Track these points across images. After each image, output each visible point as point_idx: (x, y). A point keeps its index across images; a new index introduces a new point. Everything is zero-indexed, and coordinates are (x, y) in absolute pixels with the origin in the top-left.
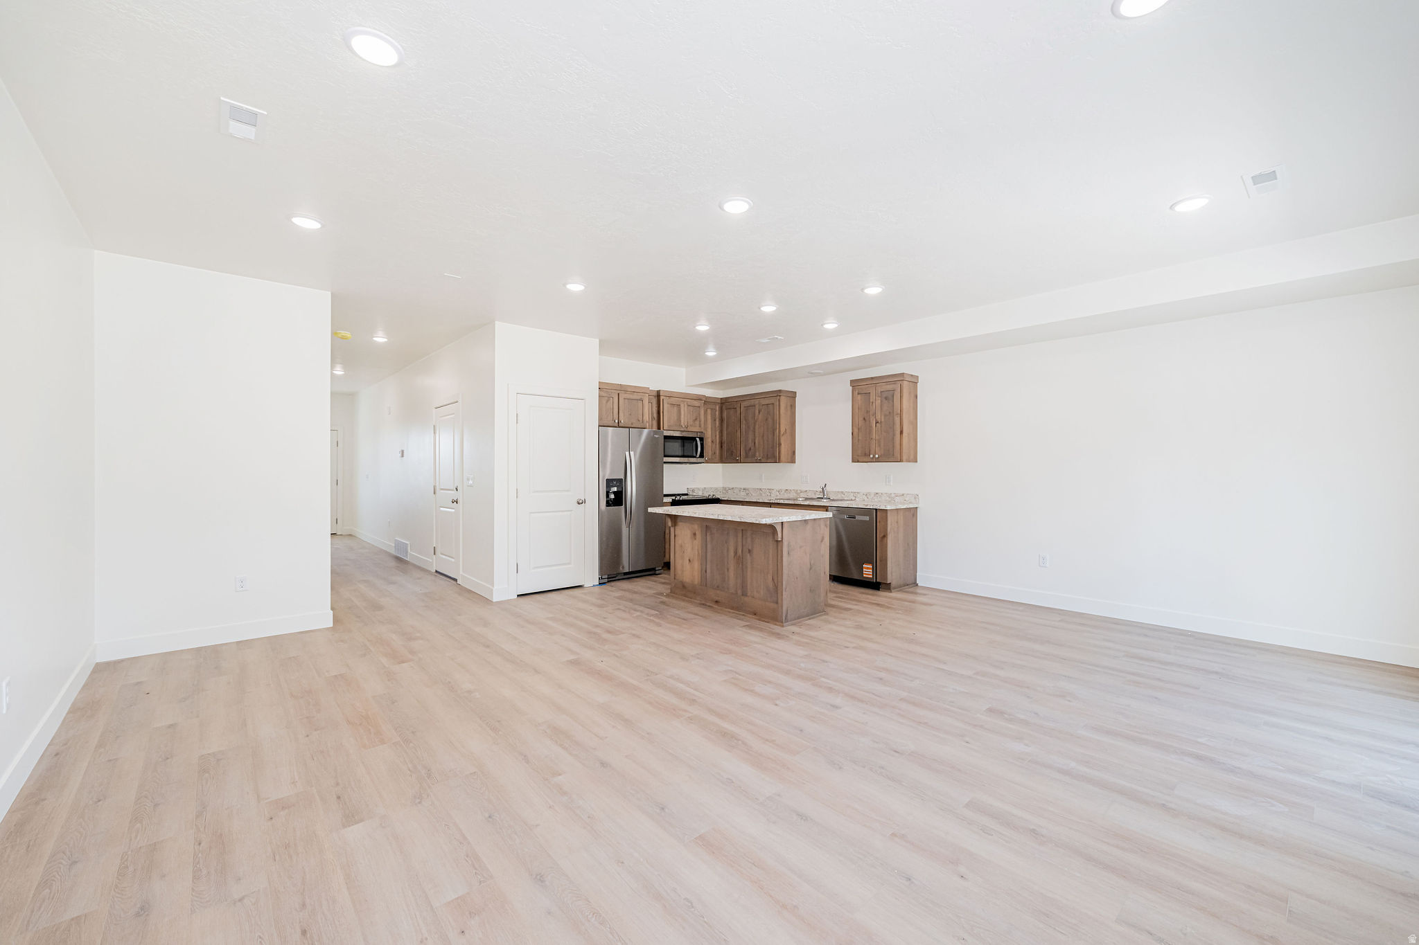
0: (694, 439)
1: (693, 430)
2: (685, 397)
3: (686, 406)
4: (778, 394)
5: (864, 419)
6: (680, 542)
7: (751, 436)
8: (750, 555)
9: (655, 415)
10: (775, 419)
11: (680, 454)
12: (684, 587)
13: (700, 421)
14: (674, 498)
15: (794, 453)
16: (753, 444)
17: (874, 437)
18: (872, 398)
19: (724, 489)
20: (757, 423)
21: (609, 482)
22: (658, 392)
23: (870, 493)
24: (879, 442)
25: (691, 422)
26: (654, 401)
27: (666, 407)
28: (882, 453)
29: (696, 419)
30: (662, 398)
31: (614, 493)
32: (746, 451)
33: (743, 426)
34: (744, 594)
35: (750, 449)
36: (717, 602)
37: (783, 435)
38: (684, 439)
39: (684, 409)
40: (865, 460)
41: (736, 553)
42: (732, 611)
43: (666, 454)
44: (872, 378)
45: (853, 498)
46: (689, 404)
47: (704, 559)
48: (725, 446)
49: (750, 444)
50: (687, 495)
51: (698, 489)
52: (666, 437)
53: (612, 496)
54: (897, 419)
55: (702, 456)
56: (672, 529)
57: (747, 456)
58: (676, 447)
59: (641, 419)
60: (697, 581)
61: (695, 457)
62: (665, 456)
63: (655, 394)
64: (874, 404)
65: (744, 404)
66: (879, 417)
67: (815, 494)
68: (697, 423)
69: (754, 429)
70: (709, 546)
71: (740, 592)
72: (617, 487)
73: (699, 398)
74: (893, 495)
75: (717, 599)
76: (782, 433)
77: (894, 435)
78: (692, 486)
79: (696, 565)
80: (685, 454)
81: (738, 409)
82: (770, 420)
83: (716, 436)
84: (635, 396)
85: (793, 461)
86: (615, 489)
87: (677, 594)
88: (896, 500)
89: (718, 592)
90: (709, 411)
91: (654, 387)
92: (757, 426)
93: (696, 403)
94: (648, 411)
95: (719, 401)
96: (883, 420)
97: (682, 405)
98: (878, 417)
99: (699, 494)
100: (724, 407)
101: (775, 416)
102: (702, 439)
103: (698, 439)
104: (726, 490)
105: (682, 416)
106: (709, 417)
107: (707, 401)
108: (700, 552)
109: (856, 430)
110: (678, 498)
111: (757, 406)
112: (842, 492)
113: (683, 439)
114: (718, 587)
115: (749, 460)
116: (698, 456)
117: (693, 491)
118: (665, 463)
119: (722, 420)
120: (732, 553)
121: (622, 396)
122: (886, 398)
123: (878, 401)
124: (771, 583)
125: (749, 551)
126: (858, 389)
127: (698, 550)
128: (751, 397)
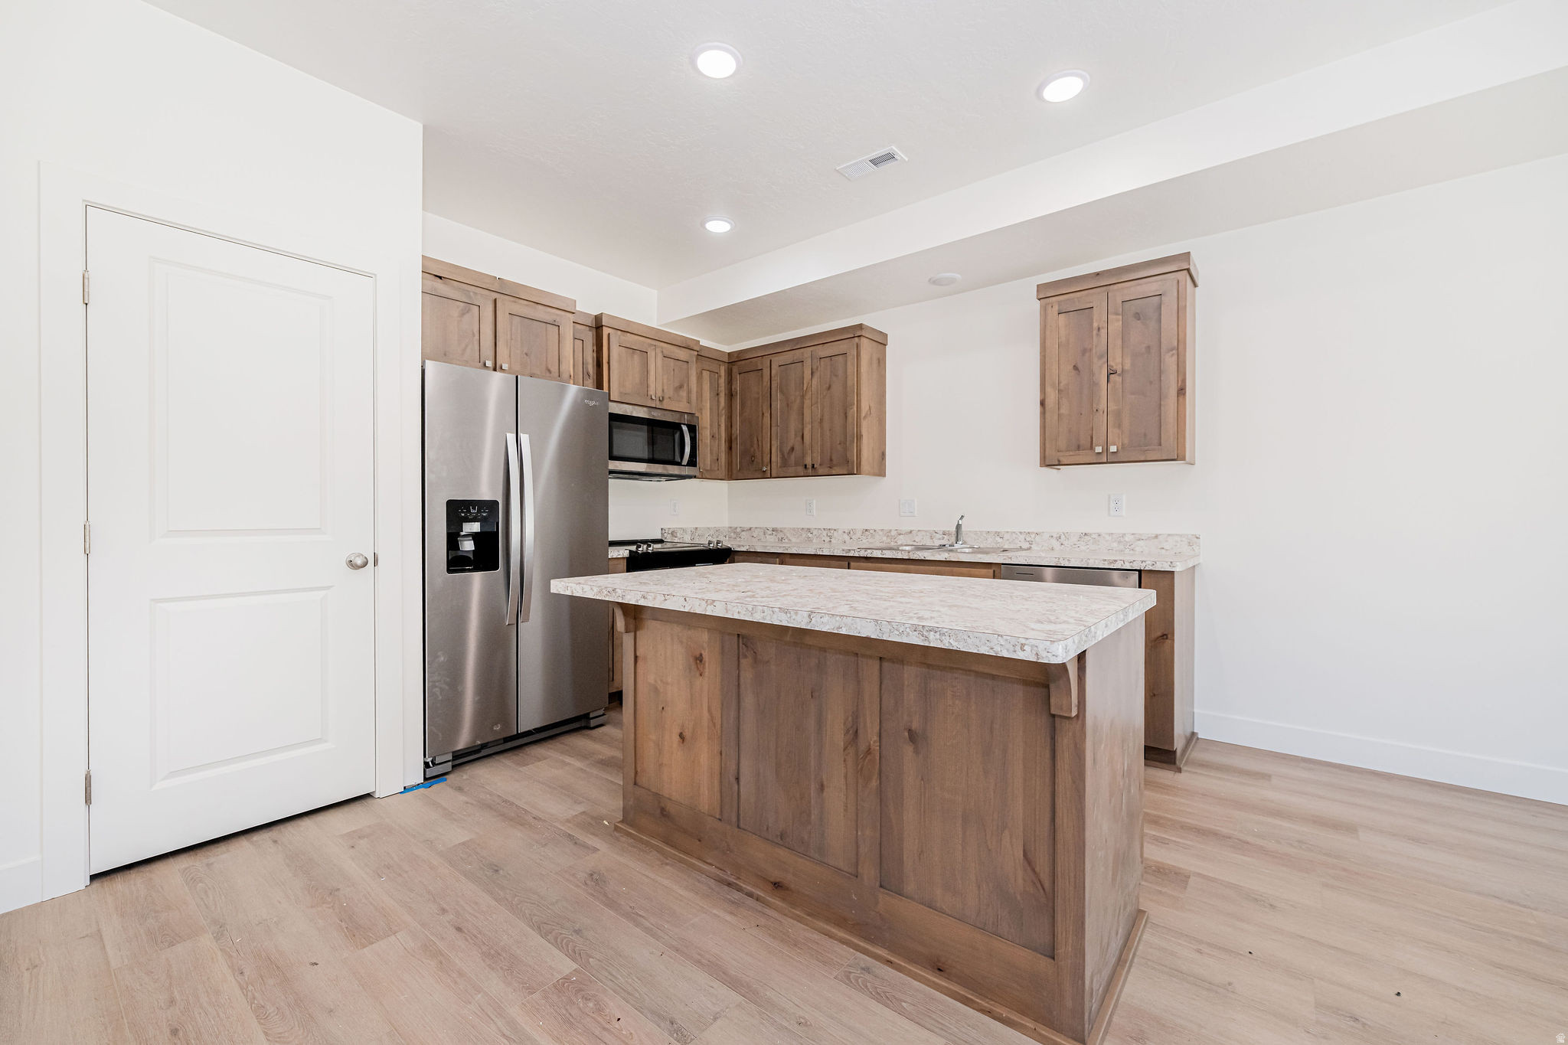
0: (677, 427)
1: (677, 405)
2: (658, 338)
3: (660, 356)
4: (856, 332)
5: (1076, 368)
6: (651, 679)
7: (793, 425)
8: (916, 752)
9: (591, 368)
10: (849, 383)
11: (646, 456)
12: (664, 813)
13: (689, 392)
14: (633, 548)
15: (883, 455)
16: (799, 439)
17: (1103, 405)
18: (1098, 318)
19: (734, 530)
20: (808, 396)
21: (458, 511)
22: (598, 319)
23: (1067, 535)
24: (1118, 414)
25: (669, 392)
26: (589, 337)
27: (615, 353)
28: (1126, 441)
29: (681, 387)
30: (606, 331)
31: (475, 536)
32: (782, 451)
33: (778, 405)
34: (890, 882)
35: (793, 449)
36: (777, 885)
37: (865, 417)
38: (654, 427)
39: (655, 363)
40: (1080, 460)
41: (854, 734)
42: (841, 934)
43: (616, 453)
44: (1098, 274)
45: (1026, 545)
46: (666, 353)
47: (731, 738)
48: (738, 448)
49: (793, 440)
50: (661, 541)
51: (684, 530)
52: (614, 417)
53: (468, 546)
54: (1170, 361)
55: (692, 462)
56: (628, 640)
57: (785, 463)
58: (636, 441)
59: (554, 369)
60: (707, 798)
61: (679, 464)
62: (612, 458)
63: (590, 322)
64: (1104, 332)
65: (777, 361)
66: (1119, 360)
67: (931, 538)
68: (683, 394)
69: (802, 408)
70: (749, 701)
71: (869, 873)
72: (483, 521)
73: (687, 345)
74: (1130, 538)
75: (776, 875)
76: (863, 414)
77: (1161, 397)
78: (671, 524)
79: (705, 756)
80: (657, 456)
81: (766, 372)
82: (837, 389)
83: (719, 425)
84: (540, 313)
85: (881, 472)
86: (475, 527)
87: (640, 830)
88: (1138, 549)
89: (782, 853)
90: (706, 374)
91: (589, 307)
92: (807, 402)
93: (682, 354)
94: (573, 353)
95: (726, 359)
96: (1127, 367)
97: (651, 354)
98: (1116, 362)
99: (685, 540)
100: (735, 369)
101: (849, 378)
102: (693, 429)
103: (685, 428)
104: (735, 532)
105: (652, 377)
106: (706, 386)
107: (703, 356)
108: (717, 715)
109: (1052, 397)
110: (643, 548)
111: (808, 363)
112: (998, 534)
113: (651, 423)
114: (782, 836)
115: (791, 470)
116: (685, 462)
117: (673, 534)
118: (611, 472)
119: (731, 395)
120: (836, 734)
121: (505, 306)
122: (1137, 316)
123: (1116, 325)
124: (1020, 873)
125: (913, 737)
126: (1059, 303)
127: (709, 711)
128: (795, 346)
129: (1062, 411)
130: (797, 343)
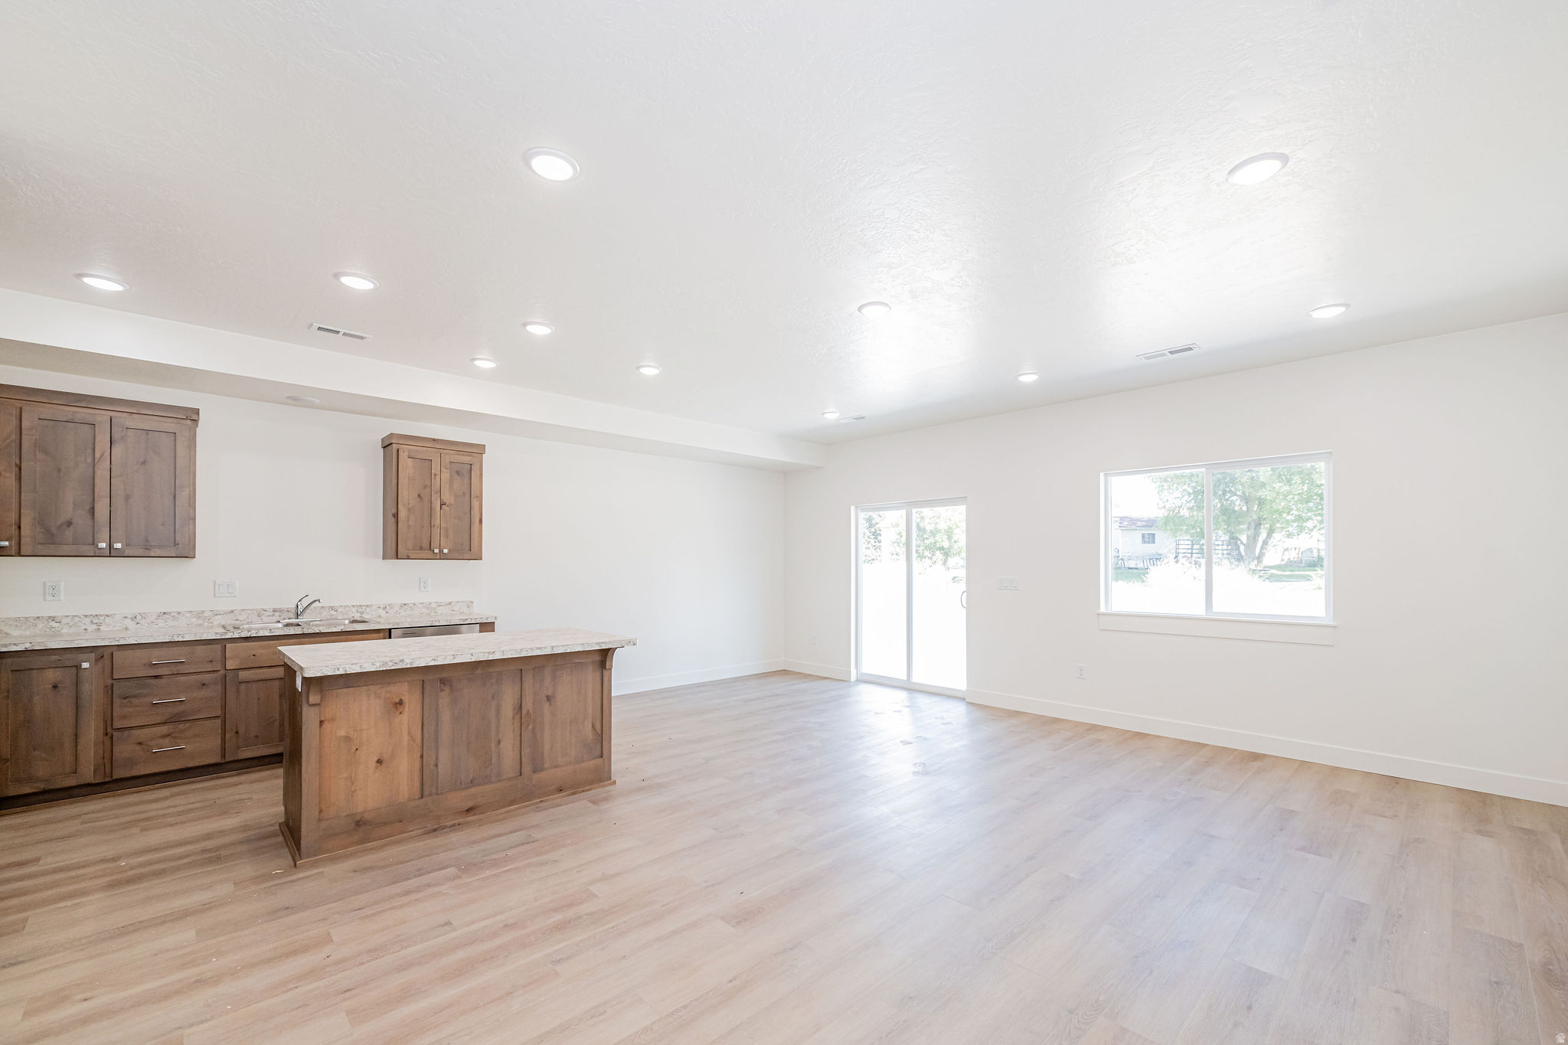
5: (419, 496)
6: (340, 732)
8: (550, 705)
10: (180, 464)
16: (84, 512)
17: (437, 523)
18: (435, 468)
20: (104, 466)
24: (447, 530)
28: (452, 548)
36: (469, 810)
40: (420, 556)
44: (434, 440)
54: (475, 503)
64: (438, 477)
69: (91, 477)
71: (526, 770)
74: (434, 605)
75: (469, 804)
79: (405, 764)
82: (158, 466)
87: (330, 851)
89: (472, 790)
92: (101, 473)
96: (452, 502)
98: (447, 497)
101: (180, 459)
109: (403, 513)
111: (103, 428)
114: (472, 780)
122: (458, 473)
123: (446, 475)
124: (591, 733)
125: (548, 698)
126: (409, 451)
127: (409, 733)
128: (74, 403)
129: (411, 523)
130: (80, 401)
